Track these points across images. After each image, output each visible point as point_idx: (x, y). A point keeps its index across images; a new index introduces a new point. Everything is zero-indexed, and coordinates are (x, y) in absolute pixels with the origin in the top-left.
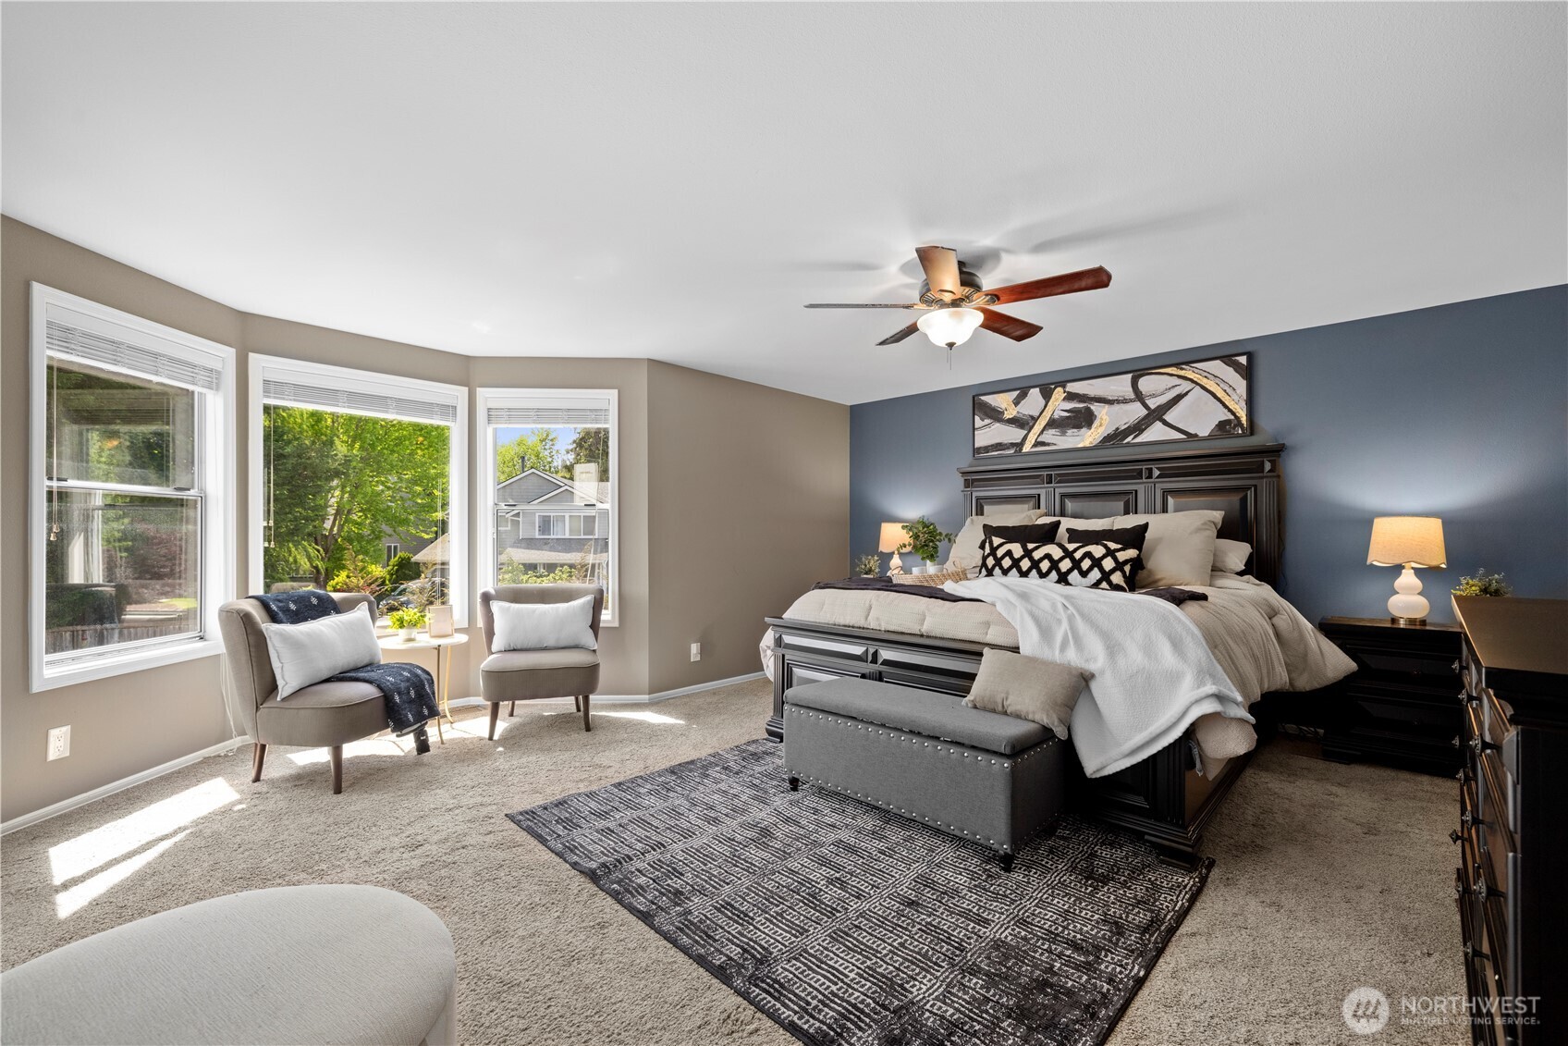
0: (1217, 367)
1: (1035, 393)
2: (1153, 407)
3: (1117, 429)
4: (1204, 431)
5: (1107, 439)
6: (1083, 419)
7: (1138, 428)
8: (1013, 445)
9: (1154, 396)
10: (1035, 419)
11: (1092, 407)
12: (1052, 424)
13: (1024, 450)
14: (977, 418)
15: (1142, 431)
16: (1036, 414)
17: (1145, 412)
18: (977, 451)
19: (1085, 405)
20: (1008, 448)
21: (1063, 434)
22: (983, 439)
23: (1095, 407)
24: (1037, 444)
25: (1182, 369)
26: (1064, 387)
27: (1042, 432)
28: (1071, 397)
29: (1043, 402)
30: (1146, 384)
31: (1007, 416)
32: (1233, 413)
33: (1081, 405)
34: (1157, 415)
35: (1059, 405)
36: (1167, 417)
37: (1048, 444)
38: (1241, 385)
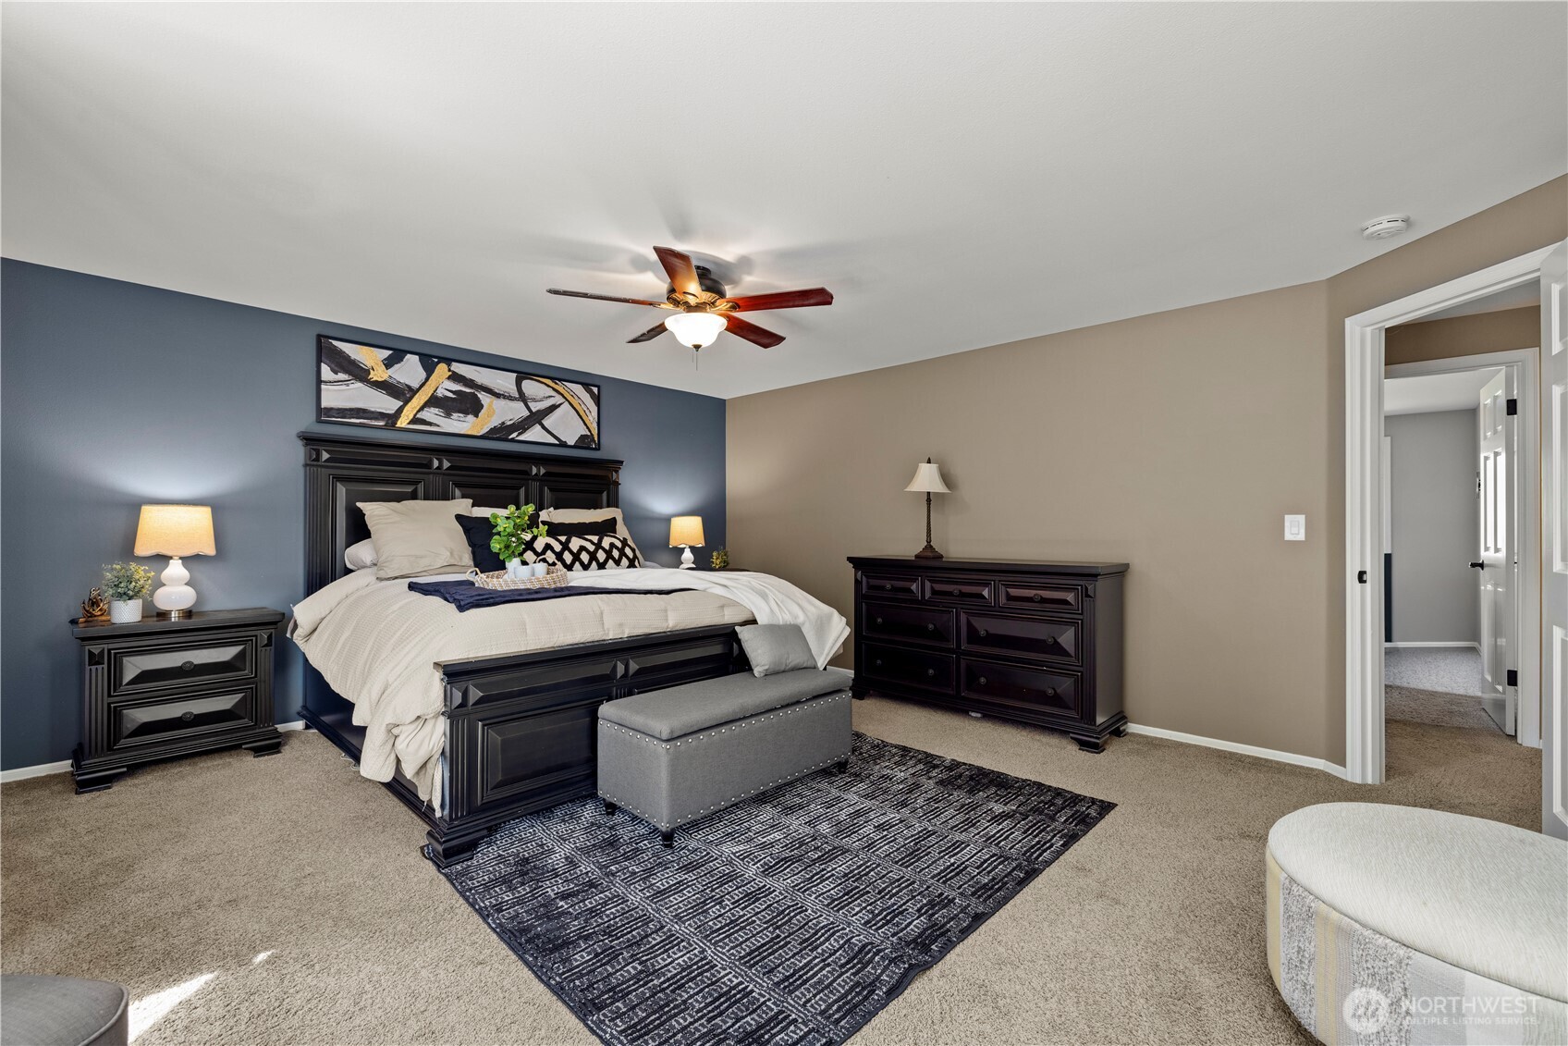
0: (578, 389)
1: (412, 360)
2: (534, 410)
3: (503, 423)
4: (571, 442)
5: (494, 430)
6: (467, 403)
7: (523, 425)
8: (382, 416)
9: (534, 400)
10: (414, 392)
11: (479, 395)
12: (434, 401)
13: (399, 425)
14: (324, 368)
15: (525, 430)
16: (415, 385)
17: (526, 413)
18: (323, 413)
19: (472, 391)
20: (376, 419)
21: (448, 415)
22: (332, 397)
23: (482, 396)
24: (415, 421)
25: (556, 384)
26: (449, 365)
27: (421, 409)
28: (455, 377)
29: (424, 375)
30: (530, 387)
31: (374, 376)
32: (590, 431)
33: (468, 390)
34: (536, 418)
35: (441, 384)
36: (545, 422)
37: (430, 424)
38: (594, 409)
